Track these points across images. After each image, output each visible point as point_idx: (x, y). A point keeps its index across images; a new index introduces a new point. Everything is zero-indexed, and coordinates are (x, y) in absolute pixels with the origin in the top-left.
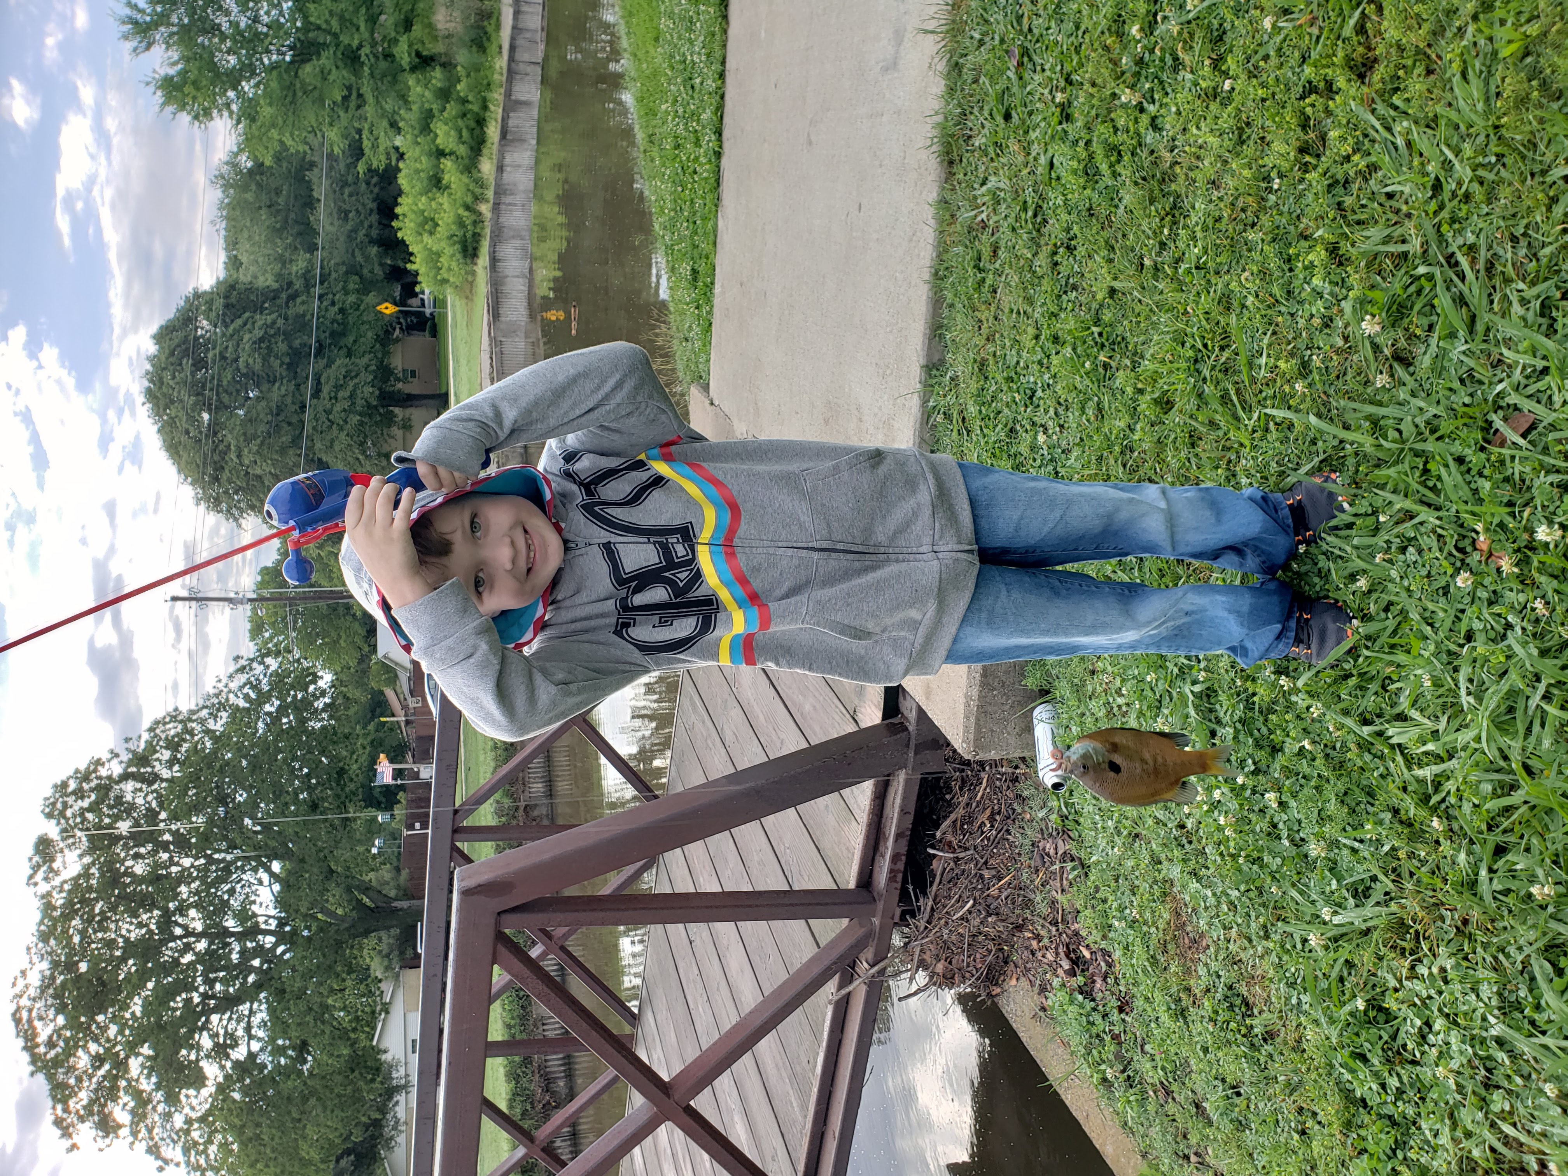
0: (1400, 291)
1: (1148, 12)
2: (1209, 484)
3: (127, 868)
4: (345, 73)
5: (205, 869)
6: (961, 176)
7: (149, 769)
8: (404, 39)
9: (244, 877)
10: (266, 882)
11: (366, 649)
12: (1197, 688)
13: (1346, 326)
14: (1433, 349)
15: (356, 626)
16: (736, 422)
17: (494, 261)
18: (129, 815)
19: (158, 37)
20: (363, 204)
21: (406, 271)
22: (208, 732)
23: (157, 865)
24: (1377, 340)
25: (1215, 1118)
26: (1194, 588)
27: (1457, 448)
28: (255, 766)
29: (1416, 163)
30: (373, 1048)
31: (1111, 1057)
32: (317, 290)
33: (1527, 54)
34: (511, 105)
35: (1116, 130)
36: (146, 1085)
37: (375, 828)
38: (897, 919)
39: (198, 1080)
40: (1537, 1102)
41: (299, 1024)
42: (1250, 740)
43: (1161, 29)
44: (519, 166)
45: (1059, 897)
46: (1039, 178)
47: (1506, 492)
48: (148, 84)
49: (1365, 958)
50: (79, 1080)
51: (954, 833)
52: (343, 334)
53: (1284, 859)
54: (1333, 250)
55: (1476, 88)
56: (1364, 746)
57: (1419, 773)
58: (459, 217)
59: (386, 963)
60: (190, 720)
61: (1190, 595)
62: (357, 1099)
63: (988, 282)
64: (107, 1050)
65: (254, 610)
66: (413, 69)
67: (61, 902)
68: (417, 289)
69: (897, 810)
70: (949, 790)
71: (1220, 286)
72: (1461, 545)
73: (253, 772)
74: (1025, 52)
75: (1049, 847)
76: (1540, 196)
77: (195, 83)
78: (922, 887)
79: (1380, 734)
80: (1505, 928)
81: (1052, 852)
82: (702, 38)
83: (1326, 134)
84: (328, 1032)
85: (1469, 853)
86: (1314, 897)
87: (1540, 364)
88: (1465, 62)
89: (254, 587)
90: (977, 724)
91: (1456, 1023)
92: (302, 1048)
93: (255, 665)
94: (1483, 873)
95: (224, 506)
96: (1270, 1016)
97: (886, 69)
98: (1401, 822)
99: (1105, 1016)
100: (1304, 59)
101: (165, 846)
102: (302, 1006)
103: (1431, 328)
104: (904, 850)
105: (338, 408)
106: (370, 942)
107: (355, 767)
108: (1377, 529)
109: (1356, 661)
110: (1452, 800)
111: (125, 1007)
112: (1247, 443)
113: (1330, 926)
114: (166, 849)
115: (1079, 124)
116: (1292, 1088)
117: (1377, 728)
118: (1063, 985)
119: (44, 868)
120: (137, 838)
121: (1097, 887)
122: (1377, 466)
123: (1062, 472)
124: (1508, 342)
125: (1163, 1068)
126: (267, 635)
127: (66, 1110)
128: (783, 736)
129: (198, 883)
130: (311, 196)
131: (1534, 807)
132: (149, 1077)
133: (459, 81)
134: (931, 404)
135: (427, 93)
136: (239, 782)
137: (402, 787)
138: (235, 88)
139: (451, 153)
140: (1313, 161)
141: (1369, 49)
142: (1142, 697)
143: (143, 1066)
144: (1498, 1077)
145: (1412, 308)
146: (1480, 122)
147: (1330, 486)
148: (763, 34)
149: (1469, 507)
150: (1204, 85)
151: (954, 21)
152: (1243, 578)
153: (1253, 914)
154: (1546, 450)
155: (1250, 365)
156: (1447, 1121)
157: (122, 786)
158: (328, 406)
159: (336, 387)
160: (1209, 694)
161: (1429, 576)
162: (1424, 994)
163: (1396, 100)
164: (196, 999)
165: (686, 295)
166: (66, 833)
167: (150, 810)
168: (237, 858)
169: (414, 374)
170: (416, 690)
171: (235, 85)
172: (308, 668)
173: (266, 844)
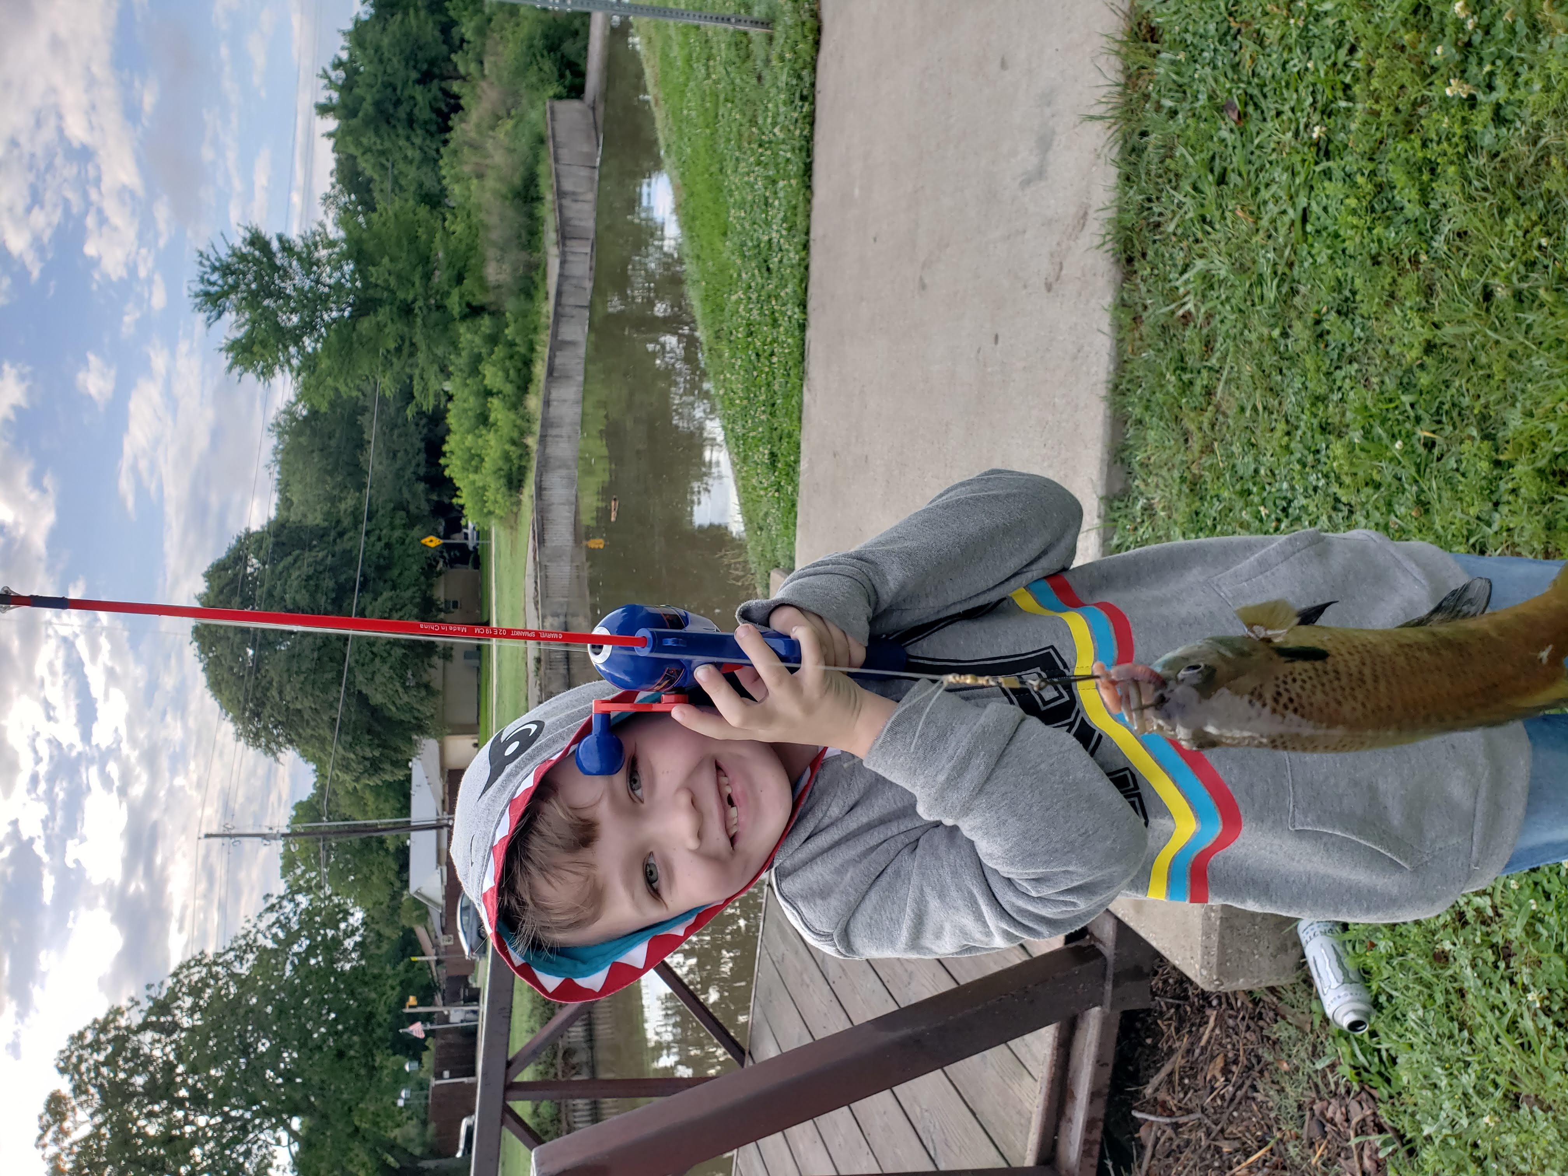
3: (139, 1128)
4: (399, 325)
5: (220, 1129)
6: (1147, 271)
7: (170, 1018)
8: (455, 292)
9: (262, 1136)
10: (285, 1141)
11: (398, 884)
15: (389, 861)
17: (540, 489)
18: (145, 1069)
19: (228, 305)
20: (412, 445)
21: (451, 506)
22: (233, 976)
23: (171, 1125)
28: (281, 1011)
32: (364, 527)
34: (557, 345)
37: (401, 1078)
44: (565, 401)
46: (1282, 241)
48: (220, 350)
51: (1171, 1090)
52: (388, 567)
58: (506, 452)
60: (215, 963)
63: (1201, 382)
65: (286, 845)
66: (464, 318)
67: (70, 1165)
68: (462, 523)
73: (278, 1018)
74: (1249, 101)
75: (1334, 1111)
77: (260, 342)
78: (1126, 1165)
82: (782, 214)
89: (287, 821)
93: (285, 903)
95: (263, 741)
97: (1026, 183)
101: (180, 1103)
104: (1101, 1114)
107: (383, 1011)
114: (181, 1106)
119: (54, 1128)
120: (154, 1092)
126: (298, 872)
129: (212, 1144)
130: (362, 439)
133: (507, 326)
134: (1115, 542)
135: (476, 339)
136: (263, 1029)
137: (430, 1032)
138: (296, 344)
139: (499, 392)
148: (857, 192)
151: (1128, 101)
157: (141, 1037)
166: (79, 1089)
167: (167, 1063)
168: (256, 1115)
169: (455, 604)
170: (448, 927)
171: (297, 340)
172: (339, 905)
173: (289, 1098)
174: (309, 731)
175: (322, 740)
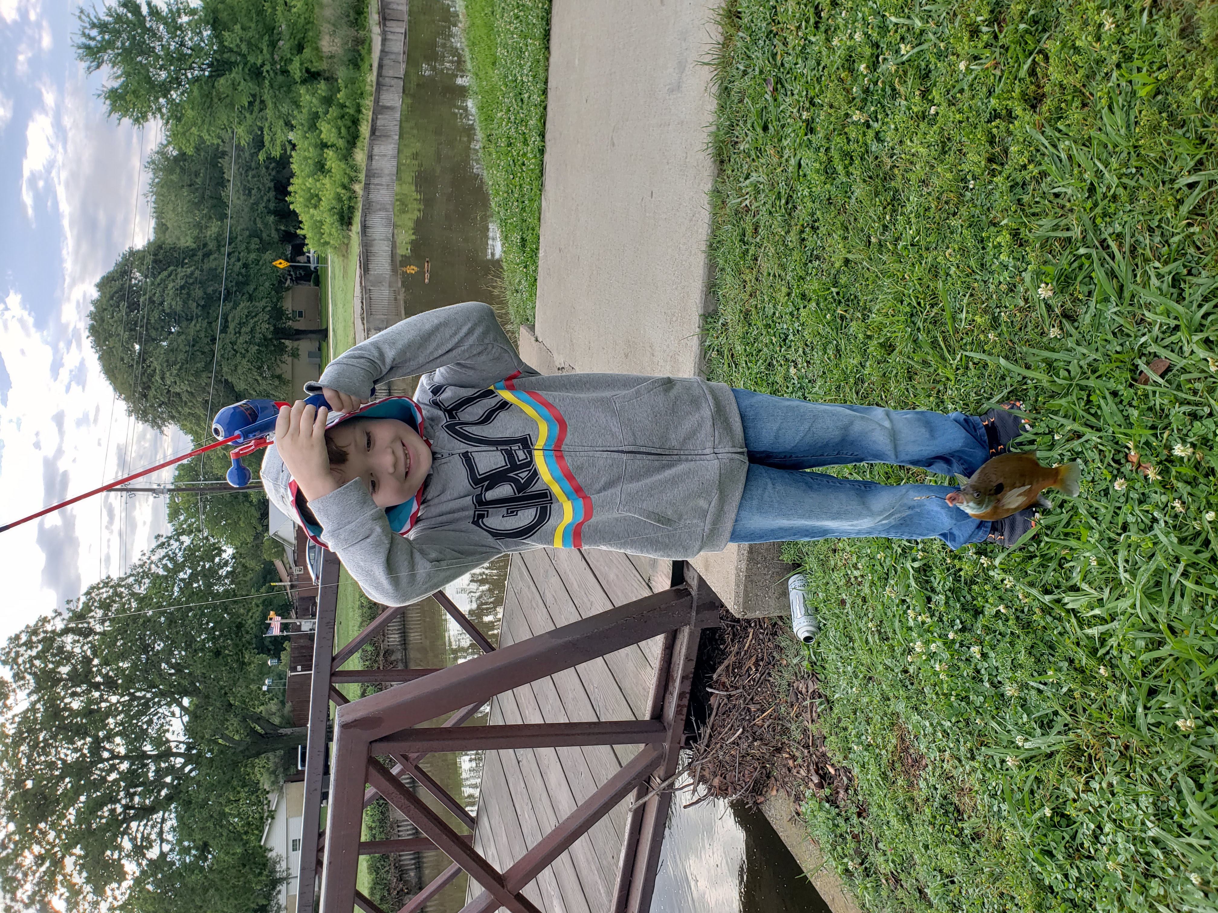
0: (1066, 267)
1: (872, 54)
2: (923, 409)
3: (66, 704)
4: (250, 84)
5: (129, 704)
6: (730, 172)
7: (85, 625)
8: (297, 59)
9: (160, 710)
10: (178, 714)
11: (260, 528)
12: (916, 565)
13: (1026, 291)
14: (1092, 310)
15: (253, 511)
16: (555, 355)
17: (365, 227)
18: (69, 661)
19: (106, 58)
20: (263, 184)
21: (296, 235)
22: (133, 594)
23: (90, 702)
24: (1050, 302)
25: (935, 901)
26: (914, 487)
27: (1112, 385)
28: (171, 621)
29: (1075, 172)
30: (261, 847)
31: (852, 852)
32: (227, 249)
33: (1158, 93)
34: (379, 109)
35: (849, 141)
36: (78, 879)
37: (265, 670)
38: (682, 744)
39: (121, 875)
40: (1185, 888)
41: (202, 829)
42: (958, 605)
43: (882, 68)
44: (385, 156)
45: (810, 726)
46: (790, 175)
47: (1149, 420)
48: (99, 96)
49: (1051, 775)
50: (25, 875)
51: (728, 676)
52: (246, 283)
53: (985, 698)
54: (1015, 234)
55: (1119, 117)
56: (1046, 610)
57: (1089, 631)
58: (338, 194)
59: (273, 779)
60: (119, 585)
61: (911, 493)
62: (247, 889)
63: (751, 252)
64: (47, 851)
65: (172, 499)
66: (304, 82)
67: (13, 731)
68: (305, 250)
69: (682, 658)
70: (723, 642)
71: (930, 259)
72: (1117, 457)
73: (169, 626)
74: (779, 81)
75: (802, 687)
76: (1170, 198)
77: (134, 92)
78: (702, 719)
79: (1058, 601)
80: (1158, 752)
81: (804, 690)
82: (529, 64)
83: (1008, 148)
84: (225, 834)
85: (1129, 694)
86: (1010, 727)
87: (1173, 323)
88: (1111, 98)
89: (172, 480)
90: (745, 590)
91: (1122, 828)
92: (204, 848)
93: (172, 542)
94: (1140, 710)
95: (150, 417)
96: (977, 820)
97: (671, 91)
98: (1076, 669)
99: (847, 820)
100: (990, 93)
101: (97, 686)
102: (205, 813)
103: (1090, 293)
104: (688, 690)
105: (241, 340)
106: (260, 762)
107: (250, 622)
108: (1053, 445)
109: (1038, 545)
110: (1115, 652)
111: (62, 816)
112: (952, 377)
113: (1022, 750)
114: (97, 689)
115: (820, 135)
116: (995, 878)
117: (1056, 597)
118: (814, 795)
120: (75, 678)
121: (839, 718)
122: (1052, 397)
123: (809, 397)
124: (1148, 306)
125: (893, 861)
126: (182, 518)
127: (14, 899)
128: (592, 599)
129: (122, 716)
130: (223, 178)
131: (1177, 658)
132: (80, 873)
133: (339, 91)
134: (707, 343)
135: (314, 100)
136: (157, 633)
137: (287, 638)
138: (165, 96)
139: (333, 145)
140: (999, 168)
141: (1038, 86)
142: (873, 571)
143: (75, 864)
144: (1155, 869)
145: (1075, 279)
146: (1123, 143)
147: (1015, 412)
148: (577, 62)
149: (1122, 430)
150: (915, 109)
151: (724, 56)
152: (950, 481)
153: (962, 740)
154: (1179, 387)
155: (954, 319)
156: (1116, 903)
157: (64, 638)
158: (234, 339)
159: (240, 324)
160: (925, 570)
161: (1093, 481)
162: (1097, 805)
163: (1059, 125)
164: (119, 809)
165: (515, 256)
166: (18, 677)
167: (85, 657)
168: (155, 695)
169: (300, 314)
170: (299, 561)
171: (165, 94)
172: (214, 544)
173: (179, 684)
174: (187, 410)
175: (198, 418)
